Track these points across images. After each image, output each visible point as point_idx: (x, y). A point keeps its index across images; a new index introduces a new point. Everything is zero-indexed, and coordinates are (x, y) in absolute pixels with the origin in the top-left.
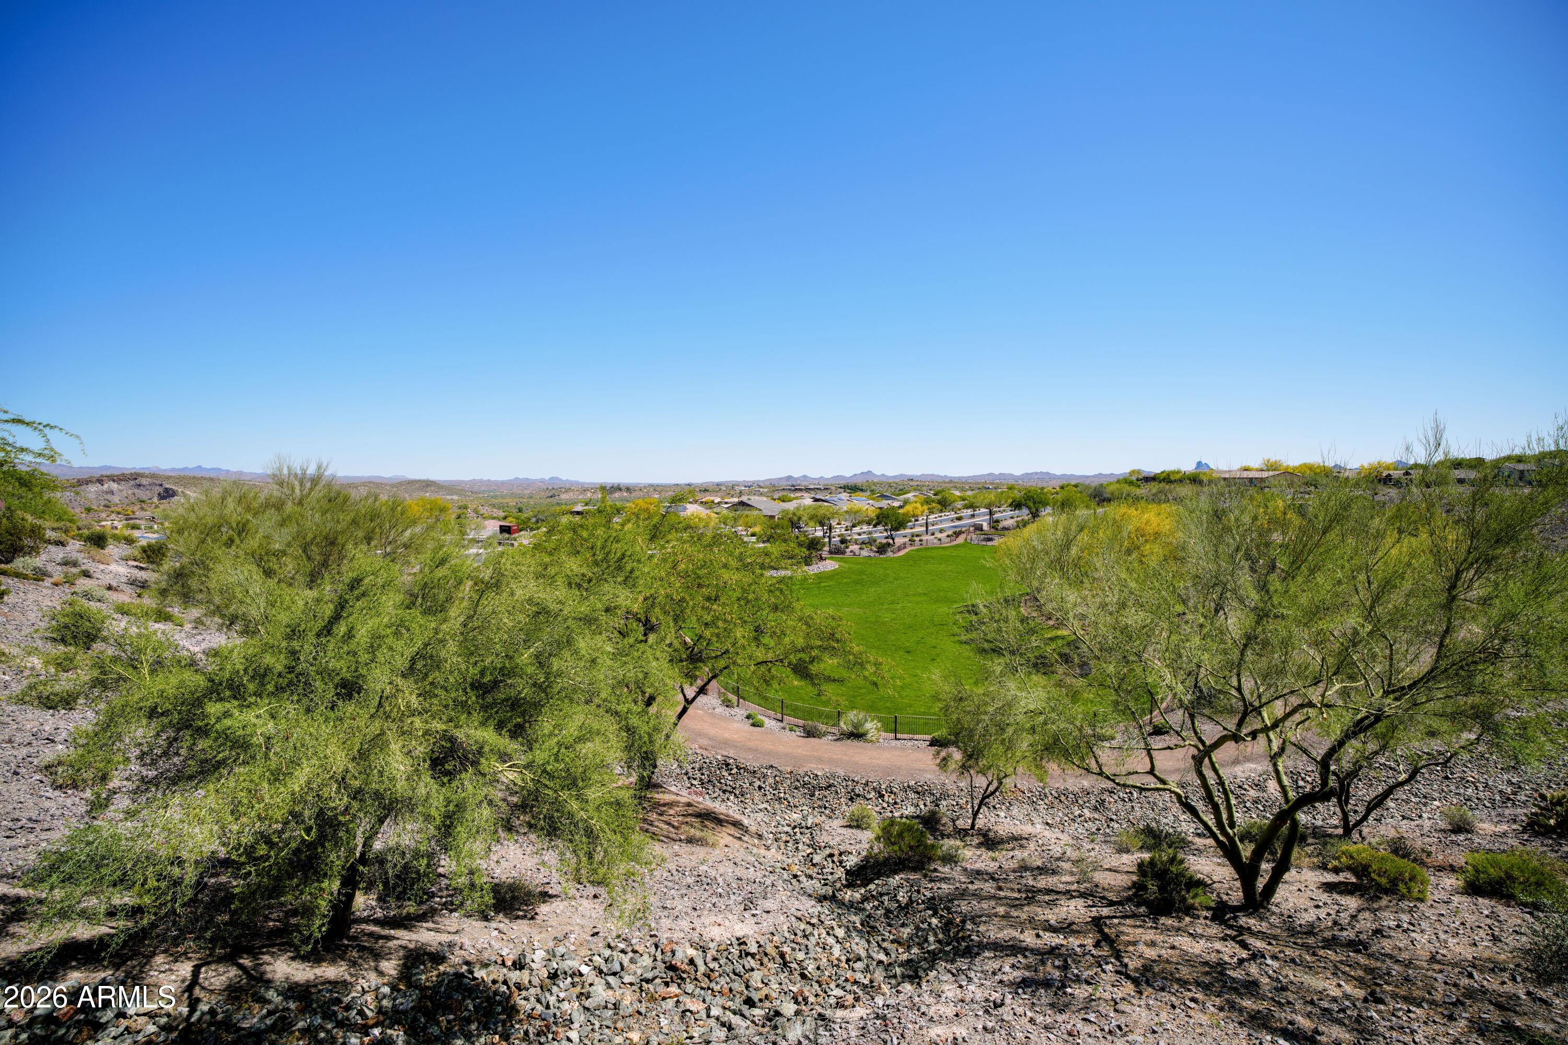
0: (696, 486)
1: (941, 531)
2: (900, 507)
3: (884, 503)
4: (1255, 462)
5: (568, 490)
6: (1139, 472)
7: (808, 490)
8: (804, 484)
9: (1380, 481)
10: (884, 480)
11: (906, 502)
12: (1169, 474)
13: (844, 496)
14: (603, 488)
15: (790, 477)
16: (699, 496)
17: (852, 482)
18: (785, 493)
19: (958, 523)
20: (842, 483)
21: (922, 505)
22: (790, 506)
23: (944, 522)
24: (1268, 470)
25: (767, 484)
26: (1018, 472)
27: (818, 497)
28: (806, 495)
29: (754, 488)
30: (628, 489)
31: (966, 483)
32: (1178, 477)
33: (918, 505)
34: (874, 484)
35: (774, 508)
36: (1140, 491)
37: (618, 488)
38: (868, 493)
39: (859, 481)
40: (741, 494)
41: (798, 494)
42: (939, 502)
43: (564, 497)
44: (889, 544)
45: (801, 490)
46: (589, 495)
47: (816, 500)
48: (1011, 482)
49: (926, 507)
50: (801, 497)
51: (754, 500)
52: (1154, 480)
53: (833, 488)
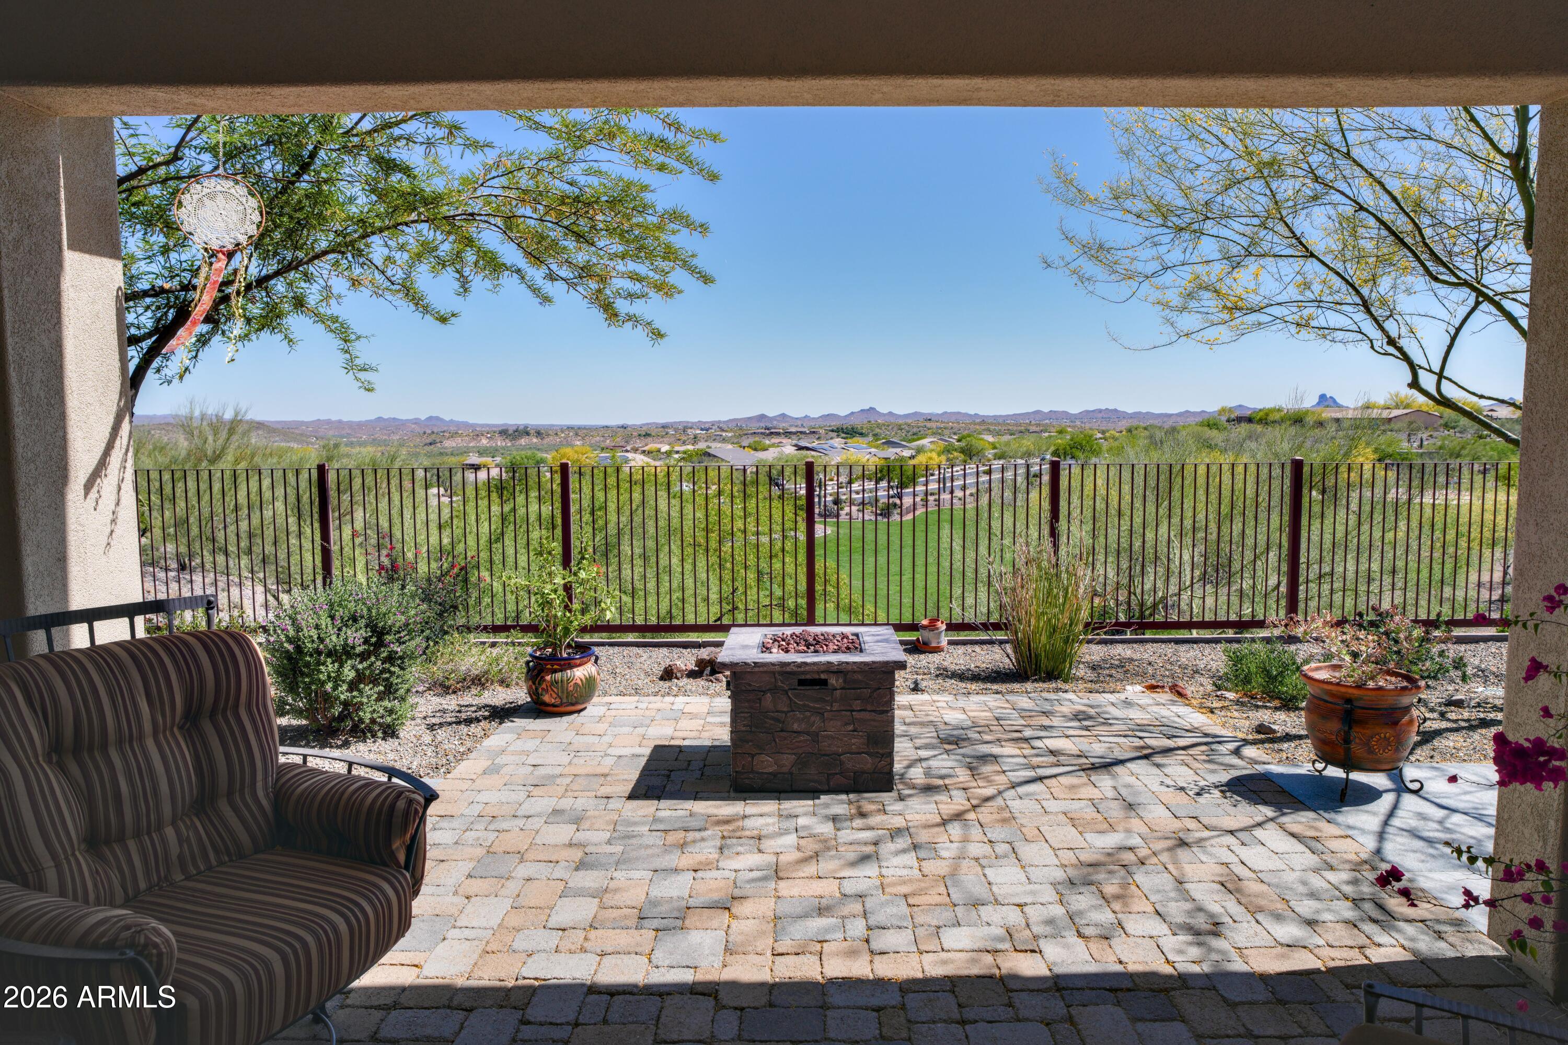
0: (634, 427)
1: (963, 488)
2: (912, 457)
3: (891, 452)
5: (454, 435)
7: (788, 434)
8: (782, 426)
10: (892, 420)
11: (919, 450)
12: (1268, 412)
13: (838, 442)
14: (504, 433)
15: (762, 417)
16: (639, 444)
17: (847, 424)
18: (760, 438)
20: (835, 424)
21: (939, 455)
22: (769, 456)
23: (968, 476)
24: (1397, 407)
25: (732, 425)
27: (803, 443)
28: (785, 441)
29: (716, 431)
30: (539, 434)
31: (1004, 423)
32: (1277, 416)
33: (934, 455)
34: (879, 426)
35: (744, 458)
37: (524, 432)
38: (871, 438)
39: (857, 422)
40: (696, 439)
41: (775, 440)
42: (962, 451)
43: (449, 444)
44: (895, 505)
45: (778, 434)
46: (484, 441)
47: (800, 448)
48: (1064, 422)
49: (943, 458)
50: (779, 445)
51: (716, 448)
52: (1250, 420)
53: (822, 431)
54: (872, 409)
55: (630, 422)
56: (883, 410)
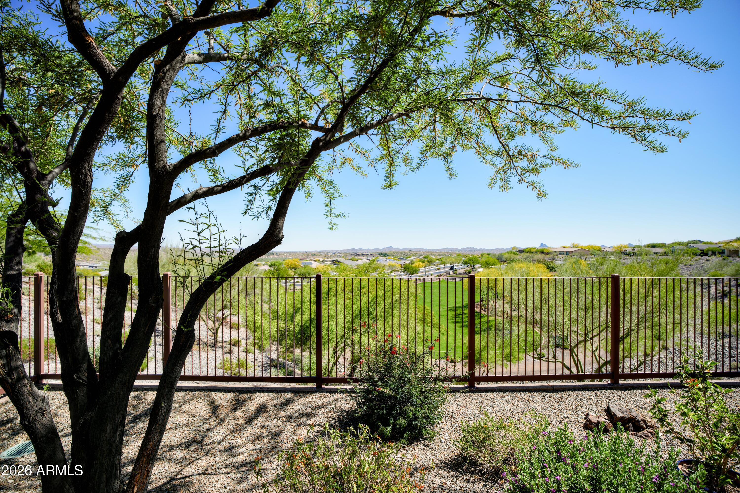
0: (309, 252)
1: (431, 275)
2: (411, 264)
3: (402, 262)
4: (568, 244)
6: (516, 248)
7: (363, 255)
8: (360, 253)
9: (622, 253)
10: (398, 251)
11: (412, 261)
12: (530, 249)
13: (381, 258)
15: (353, 249)
16: (313, 258)
17: (383, 252)
18: (353, 257)
19: (438, 271)
20: (379, 252)
22: (360, 262)
23: (432, 271)
24: (573, 248)
25: (343, 252)
26: (460, 248)
27: (369, 258)
28: (363, 257)
29: (337, 254)
31: (437, 252)
32: (534, 251)
33: (419, 263)
34: (394, 252)
35: (352, 264)
36: (519, 257)
38: (393, 257)
39: (386, 251)
40: (333, 256)
41: (359, 257)
42: (427, 261)
45: (359, 255)
47: (368, 260)
48: (457, 252)
49: (422, 264)
50: (361, 259)
51: (340, 259)
52: (523, 251)
53: (374, 254)
54: (391, 247)
55: (307, 250)
56: (395, 247)
